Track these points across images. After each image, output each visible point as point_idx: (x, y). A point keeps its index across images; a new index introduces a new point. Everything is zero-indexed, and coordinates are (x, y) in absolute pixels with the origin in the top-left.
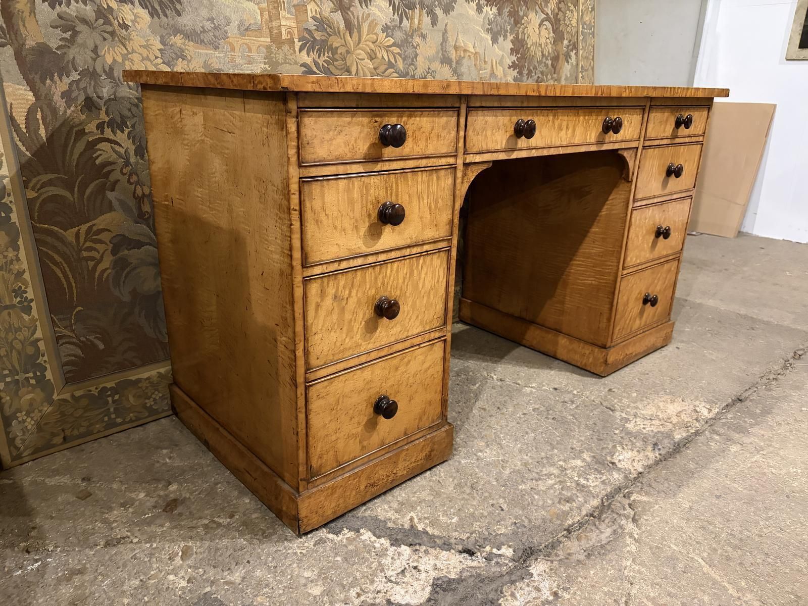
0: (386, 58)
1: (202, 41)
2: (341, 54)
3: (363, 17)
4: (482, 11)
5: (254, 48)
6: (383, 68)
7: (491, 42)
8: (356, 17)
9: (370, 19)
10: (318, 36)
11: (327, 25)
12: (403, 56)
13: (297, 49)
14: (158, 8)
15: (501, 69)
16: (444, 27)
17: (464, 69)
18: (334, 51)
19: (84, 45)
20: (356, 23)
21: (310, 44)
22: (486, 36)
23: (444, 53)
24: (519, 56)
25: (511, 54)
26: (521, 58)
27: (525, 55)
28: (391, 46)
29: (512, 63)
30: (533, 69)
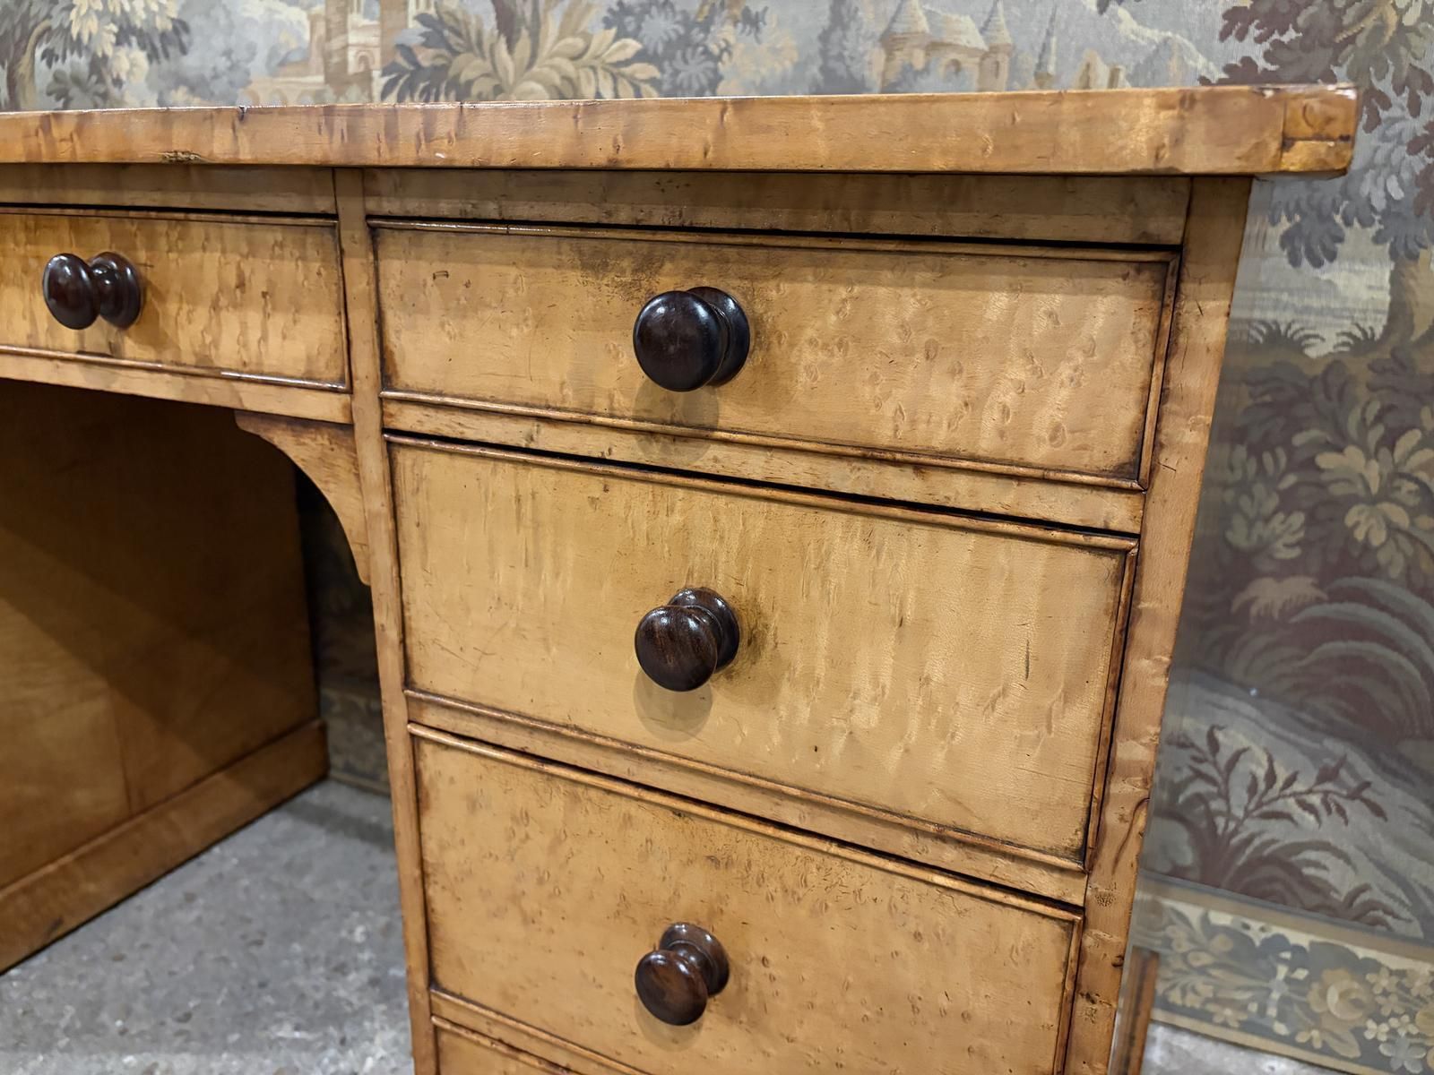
2: (479, 95)
10: (426, 58)
11: (452, 29)
12: (665, 87)
13: (377, 90)
18: (462, 90)
21: (408, 76)
23: (832, 64)
24: (1285, 39)
25: (1224, 35)
26: (1305, 45)
27: (1340, 28)
28: (627, 63)
29: (1229, 69)
30: (1399, 91)
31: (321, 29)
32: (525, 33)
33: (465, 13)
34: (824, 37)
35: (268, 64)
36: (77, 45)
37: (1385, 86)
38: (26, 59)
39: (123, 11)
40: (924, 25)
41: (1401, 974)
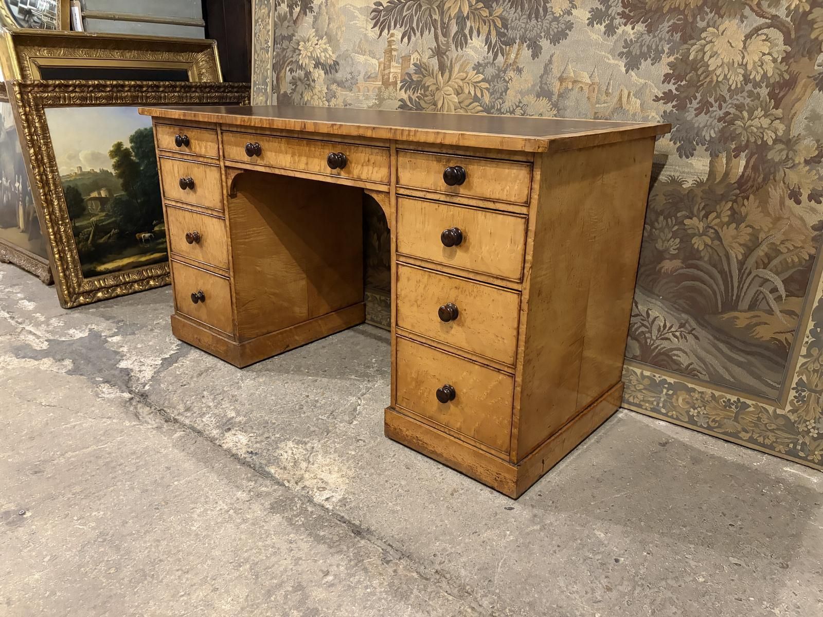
0: (473, 93)
1: (345, 86)
2: (431, 91)
3: (456, 59)
4: (616, 33)
5: (371, 89)
6: (467, 102)
7: (624, 70)
8: (450, 59)
9: (463, 59)
10: (415, 78)
11: (424, 68)
12: (491, 91)
13: (398, 87)
14: (328, 69)
15: (639, 101)
16: (548, 58)
17: (569, 103)
18: (426, 88)
19: (298, 92)
20: (449, 65)
21: (409, 83)
22: (616, 62)
23: (543, 85)
24: (682, 84)
25: (663, 82)
26: (688, 86)
27: (700, 81)
28: (479, 82)
29: (664, 93)
30: (716, 102)
31: (382, 66)
32: (447, 70)
33: (428, 63)
34: (541, 77)
35: (364, 78)
36: (301, 67)
37: (712, 100)
38: (283, 71)
39: (317, 56)
40: (572, 74)
41: (702, 393)
